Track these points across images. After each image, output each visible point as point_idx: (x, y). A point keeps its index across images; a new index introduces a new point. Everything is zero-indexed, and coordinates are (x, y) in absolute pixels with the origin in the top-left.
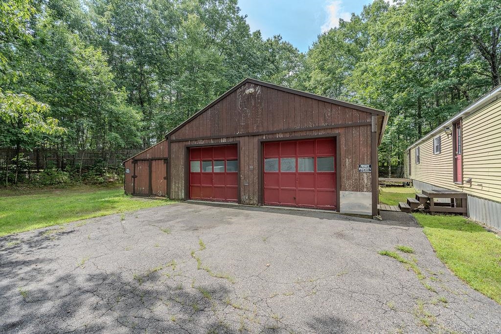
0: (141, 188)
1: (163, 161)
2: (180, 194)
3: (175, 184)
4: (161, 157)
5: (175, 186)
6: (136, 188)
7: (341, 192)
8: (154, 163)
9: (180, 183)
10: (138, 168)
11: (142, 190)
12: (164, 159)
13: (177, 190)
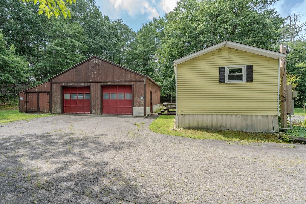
2: (58, 110)
3: (55, 105)
6: (28, 108)
7: (134, 108)
8: (40, 94)
9: (58, 105)
10: (30, 97)
11: (33, 109)
12: (47, 92)
13: (56, 108)
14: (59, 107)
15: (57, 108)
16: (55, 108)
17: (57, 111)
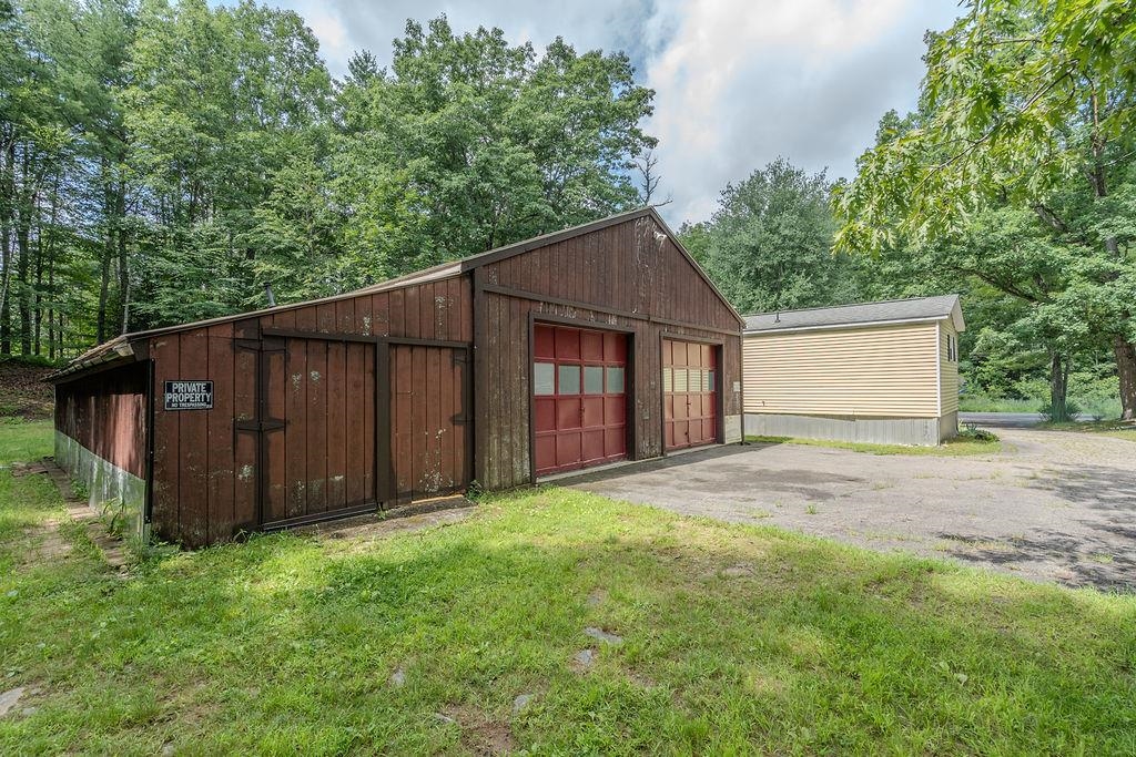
0: (317, 485)
1: (446, 354)
2: (517, 465)
3: (501, 435)
4: (441, 338)
5: (500, 442)
6: (276, 487)
7: (726, 417)
8: (403, 357)
9: (517, 429)
10: (296, 378)
11: (328, 487)
12: (453, 349)
13: (506, 455)
14: (522, 440)
15: (511, 454)
16: (500, 452)
17: (512, 471)
